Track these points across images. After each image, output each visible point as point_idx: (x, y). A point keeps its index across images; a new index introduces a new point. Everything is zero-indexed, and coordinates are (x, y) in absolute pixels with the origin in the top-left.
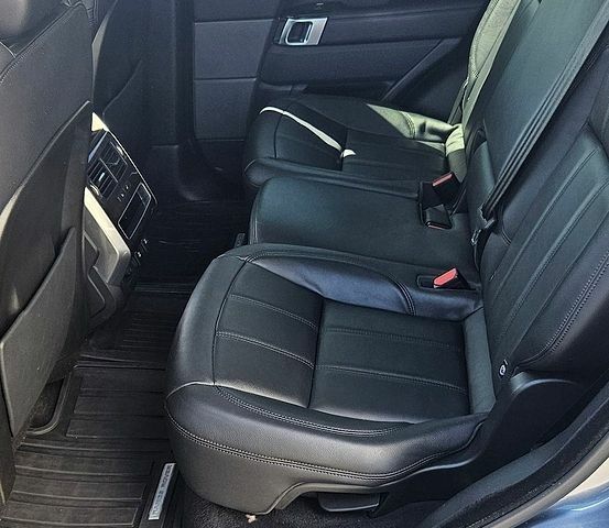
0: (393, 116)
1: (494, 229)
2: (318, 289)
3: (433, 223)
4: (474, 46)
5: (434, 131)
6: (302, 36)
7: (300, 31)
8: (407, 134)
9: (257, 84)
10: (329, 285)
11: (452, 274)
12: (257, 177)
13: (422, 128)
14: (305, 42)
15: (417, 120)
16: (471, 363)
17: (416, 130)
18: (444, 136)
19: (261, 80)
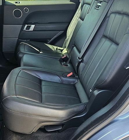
0: (50, 46)
1: (82, 61)
2: (39, 77)
3: (64, 65)
4: (68, 31)
5: (59, 50)
6: (29, 29)
7: (28, 28)
8: (53, 50)
9: (18, 39)
10: (42, 76)
11: (71, 74)
12: (20, 55)
13: (57, 49)
14: (30, 30)
15: (55, 47)
16: (79, 93)
17: (56, 49)
18: (62, 50)
19: (19, 38)
